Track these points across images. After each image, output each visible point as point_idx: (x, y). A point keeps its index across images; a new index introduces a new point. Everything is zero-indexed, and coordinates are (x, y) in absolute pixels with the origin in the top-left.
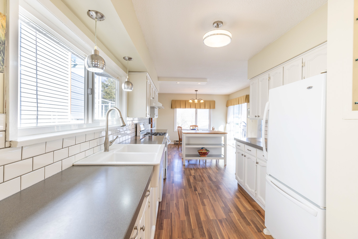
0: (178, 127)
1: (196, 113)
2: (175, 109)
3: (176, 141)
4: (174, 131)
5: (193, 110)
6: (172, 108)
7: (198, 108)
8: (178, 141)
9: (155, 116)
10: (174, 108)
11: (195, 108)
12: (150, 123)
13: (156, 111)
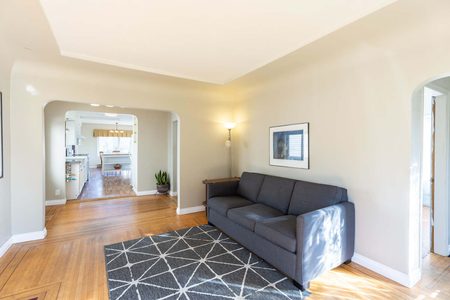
0: (100, 152)
1: (119, 141)
2: (98, 138)
3: (99, 165)
4: (97, 156)
5: (116, 138)
6: (94, 136)
7: (120, 136)
8: (100, 165)
9: (79, 144)
10: (96, 136)
11: (118, 136)
12: (73, 149)
13: (80, 140)
